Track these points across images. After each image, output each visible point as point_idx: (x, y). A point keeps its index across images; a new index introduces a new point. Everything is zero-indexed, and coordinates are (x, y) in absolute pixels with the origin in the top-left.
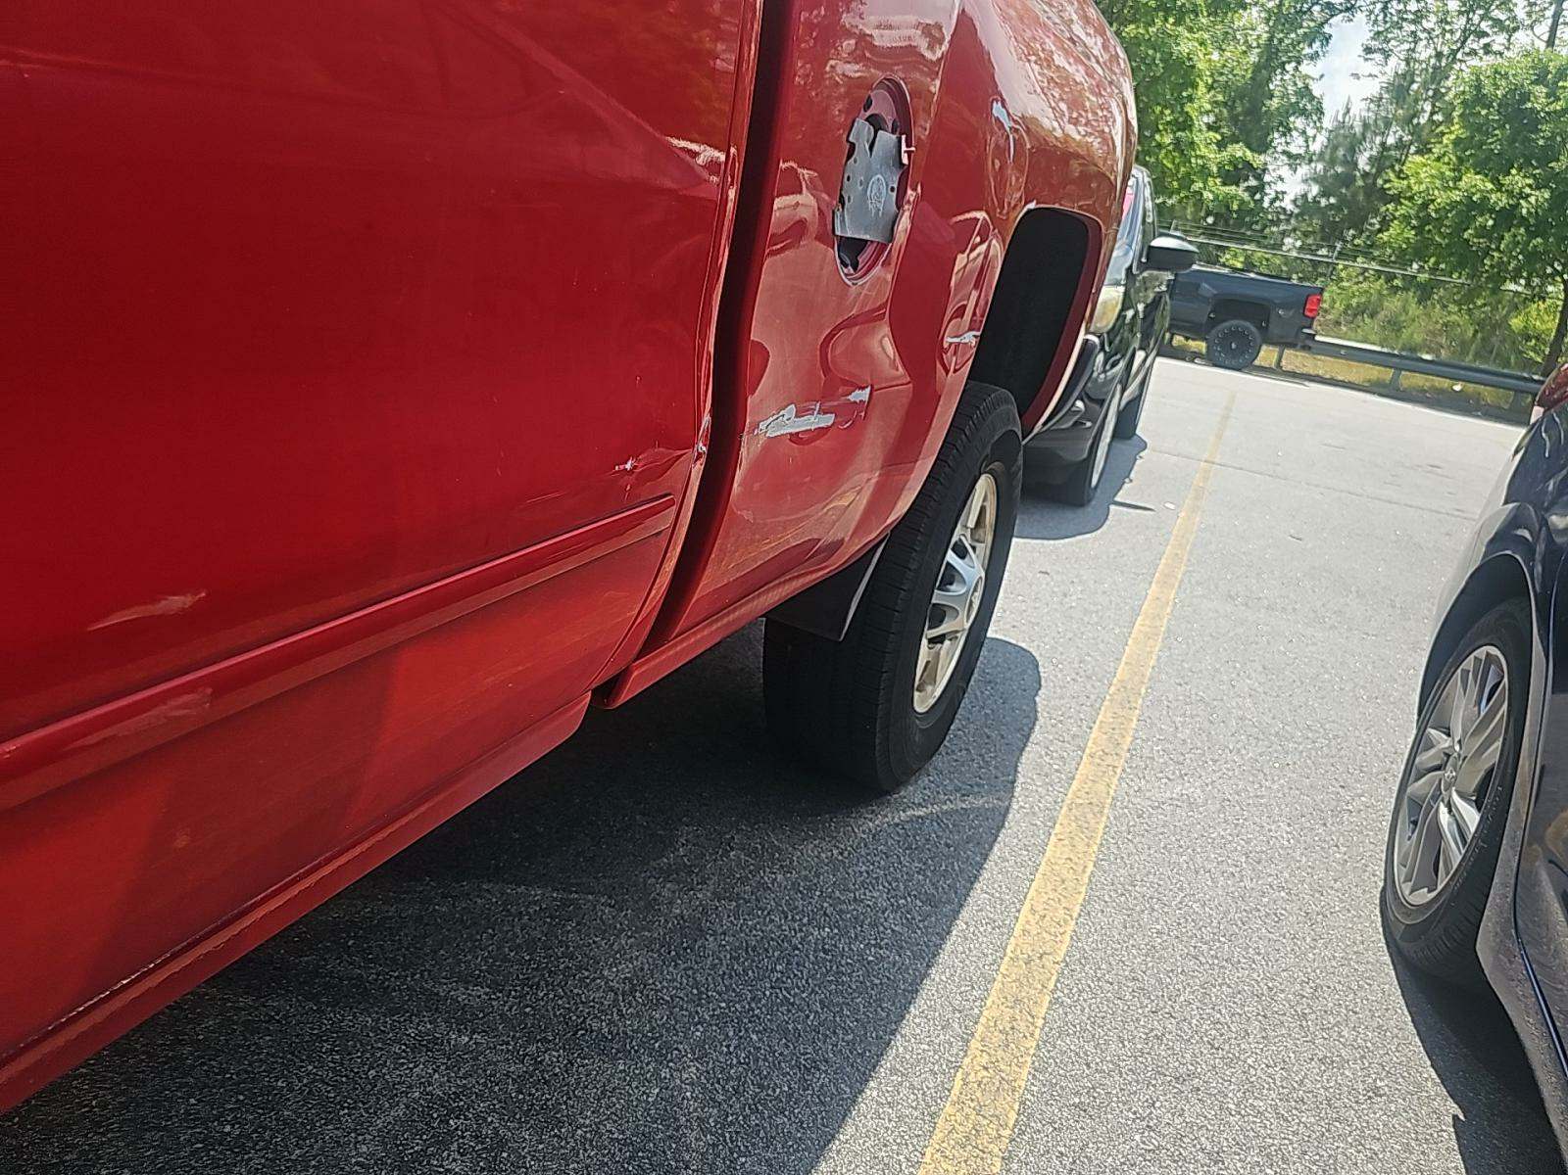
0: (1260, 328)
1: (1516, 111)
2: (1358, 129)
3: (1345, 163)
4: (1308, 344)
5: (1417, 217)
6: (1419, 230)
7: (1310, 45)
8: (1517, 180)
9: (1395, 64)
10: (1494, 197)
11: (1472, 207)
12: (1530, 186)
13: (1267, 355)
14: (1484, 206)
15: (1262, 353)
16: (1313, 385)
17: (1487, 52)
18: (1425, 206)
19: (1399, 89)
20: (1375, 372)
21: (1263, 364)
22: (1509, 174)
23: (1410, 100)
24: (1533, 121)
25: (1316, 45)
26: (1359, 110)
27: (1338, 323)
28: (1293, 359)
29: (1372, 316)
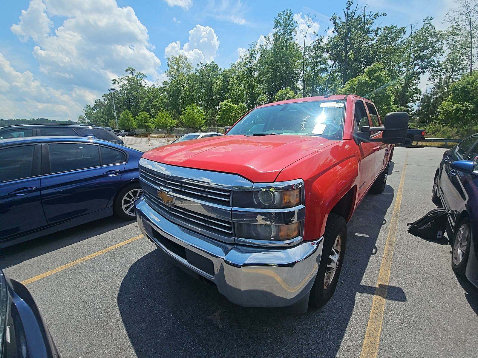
0: (412, 139)
1: (464, 91)
2: (429, 95)
3: (427, 102)
4: (424, 140)
5: (445, 113)
6: (446, 116)
7: (416, 81)
8: (466, 103)
9: (437, 80)
10: (462, 108)
11: (457, 110)
12: (470, 104)
13: (414, 143)
14: (460, 110)
15: (413, 143)
16: (426, 148)
17: (459, 74)
18: (447, 111)
19: (438, 86)
20: (441, 143)
21: (413, 145)
22: (465, 103)
23: (441, 88)
24: (468, 92)
25: (417, 80)
26: (429, 91)
27: (431, 134)
28: (420, 143)
29: (438, 132)
